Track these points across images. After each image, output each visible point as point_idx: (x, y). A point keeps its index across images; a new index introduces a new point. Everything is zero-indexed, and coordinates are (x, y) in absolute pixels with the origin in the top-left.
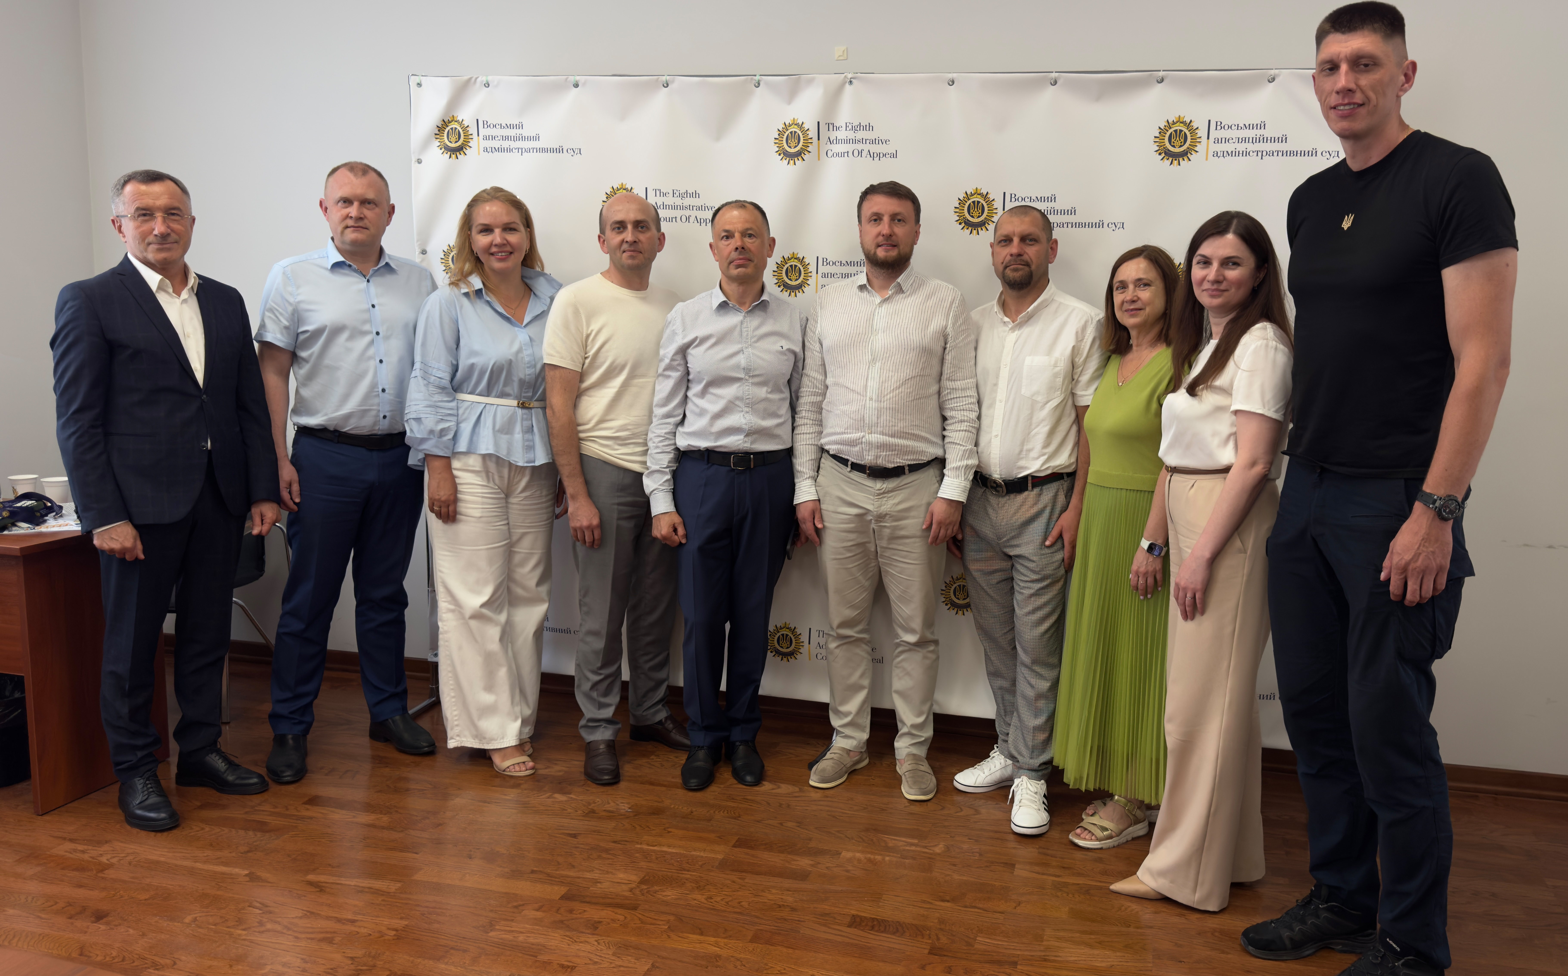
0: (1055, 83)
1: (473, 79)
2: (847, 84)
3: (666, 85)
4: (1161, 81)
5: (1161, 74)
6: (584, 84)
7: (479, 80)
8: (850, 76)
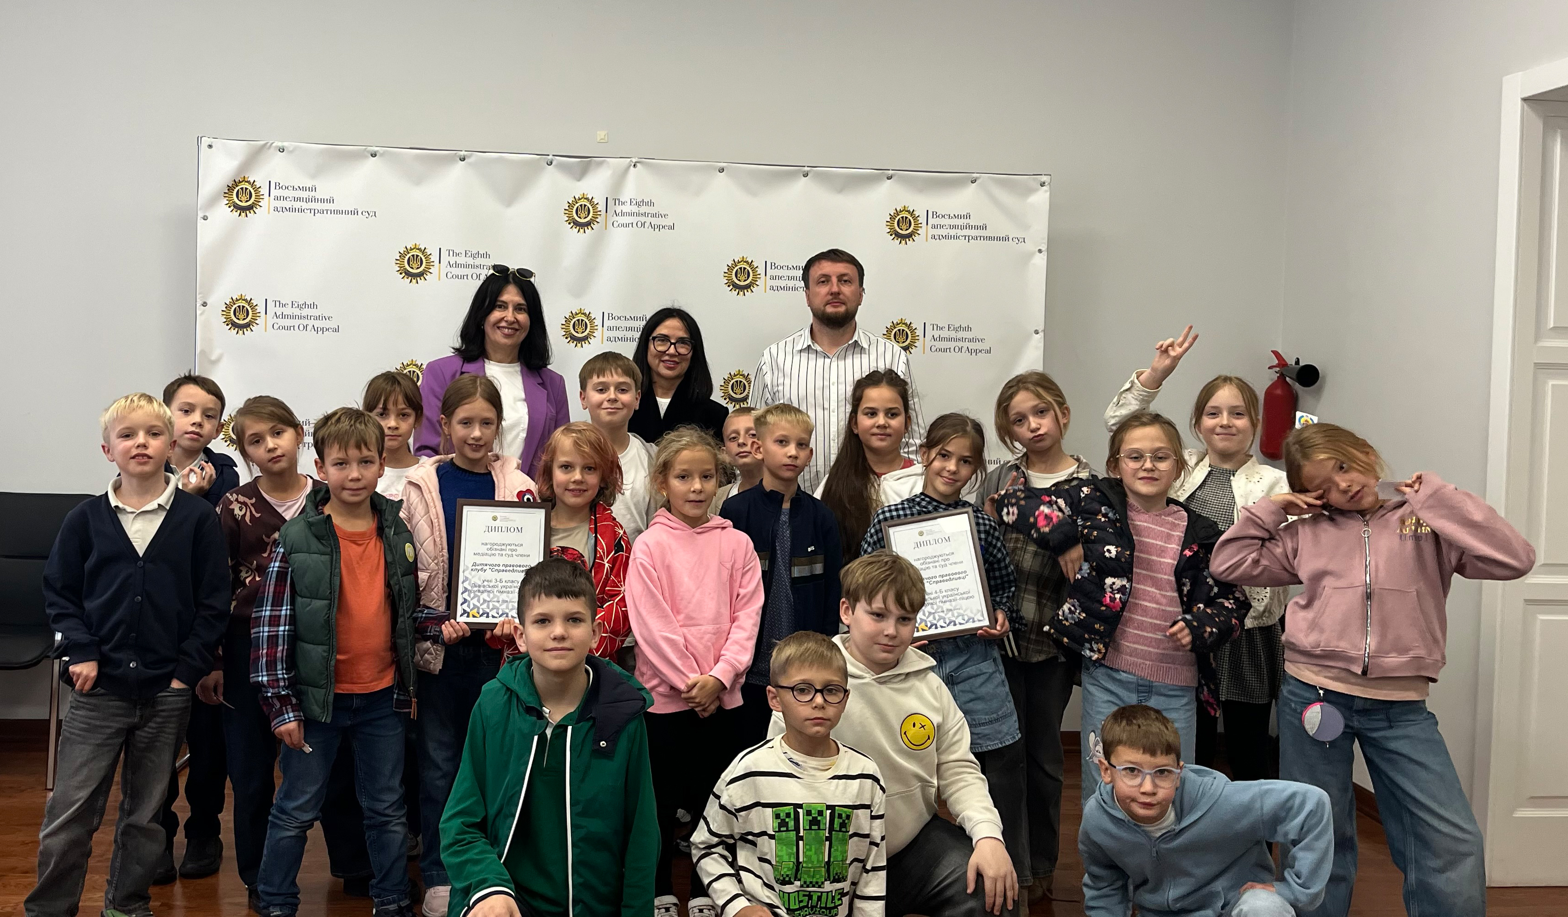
0: (806, 175)
1: (269, 144)
2: (632, 167)
3: (463, 159)
4: (889, 178)
5: (891, 172)
6: (382, 155)
7: (274, 145)
8: (634, 160)
